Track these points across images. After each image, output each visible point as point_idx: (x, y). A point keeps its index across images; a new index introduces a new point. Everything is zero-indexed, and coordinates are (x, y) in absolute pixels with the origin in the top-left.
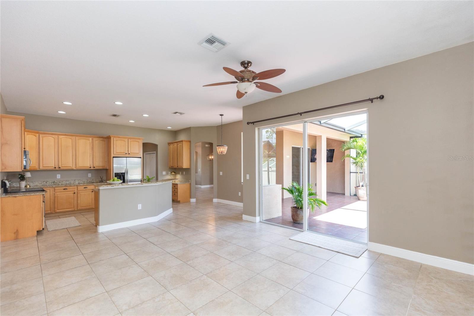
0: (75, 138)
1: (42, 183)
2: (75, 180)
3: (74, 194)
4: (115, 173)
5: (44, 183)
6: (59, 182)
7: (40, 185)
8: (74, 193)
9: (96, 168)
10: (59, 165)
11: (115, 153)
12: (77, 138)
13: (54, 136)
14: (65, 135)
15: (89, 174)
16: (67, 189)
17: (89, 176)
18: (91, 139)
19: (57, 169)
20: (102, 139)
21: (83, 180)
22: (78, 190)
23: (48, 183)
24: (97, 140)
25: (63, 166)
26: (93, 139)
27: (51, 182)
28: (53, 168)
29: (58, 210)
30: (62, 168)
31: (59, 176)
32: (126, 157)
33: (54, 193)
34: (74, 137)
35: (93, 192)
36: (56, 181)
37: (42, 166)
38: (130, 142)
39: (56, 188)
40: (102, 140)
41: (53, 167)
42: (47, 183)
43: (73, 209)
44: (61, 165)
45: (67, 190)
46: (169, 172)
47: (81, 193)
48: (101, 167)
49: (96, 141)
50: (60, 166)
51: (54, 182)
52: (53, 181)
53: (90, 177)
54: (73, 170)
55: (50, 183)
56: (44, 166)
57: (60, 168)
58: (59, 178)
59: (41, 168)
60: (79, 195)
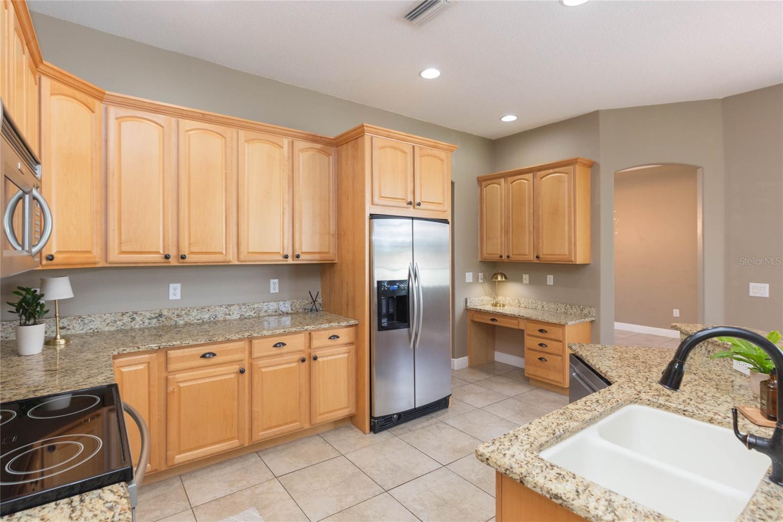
0: (235, 136)
1: (115, 322)
2: (229, 306)
3: (241, 376)
4: (379, 282)
5: (126, 319)
6: (178, 316)
7: (107, 329)
8: (242, 372)
9: (304, 259)
10: (181, 244)
11: (376, 200)
12: (242, 133)
13: (160, 118)
14: (203, 118)
15: (272, 281)
16: (214, 355)
17: (272, 291)
18: (286, 142)
19: (173, 262)
20: (319, 146)
21: (256, 306)
22: (255, 355)
23: (138, 319)
24: (307, 149)
25: (194, 249)
26: (292, 144)
27: (148, 315)
28: (158, 258)
29: (180, 453)
30: (191, 259)
31: (175, 291)
32: (413, 218)
33: (164, 374)
34: (234, 130)
35: (303, 360)
36: (165, 313)
37: (116, 251)
38: (421, 156)
39: (172, 353)
40: (320, 150)
41: (158, 253)
42: (133, 319)
43: (235, 443)
44: (187, 244)
45: (214, 360)
46: (480, 274)
47: (263, 370)
48: (317, 257)
49: (302, 150)
50: (185, 251)
51: (160, 315)
52: (158, 312)
53: (277, 291)
54: (225, 267)
55: (147, 321)
56: (124, 249)
57: (183, 257)
58: (178, 297)
59: (115, 257)
60: (256, 379)
